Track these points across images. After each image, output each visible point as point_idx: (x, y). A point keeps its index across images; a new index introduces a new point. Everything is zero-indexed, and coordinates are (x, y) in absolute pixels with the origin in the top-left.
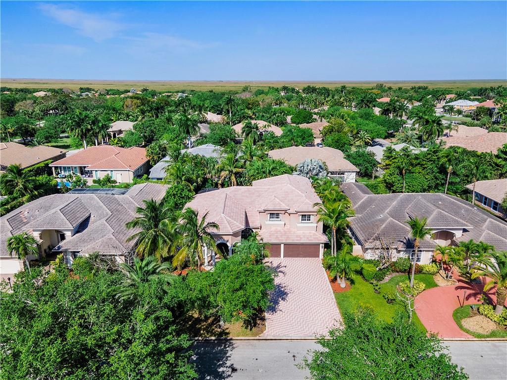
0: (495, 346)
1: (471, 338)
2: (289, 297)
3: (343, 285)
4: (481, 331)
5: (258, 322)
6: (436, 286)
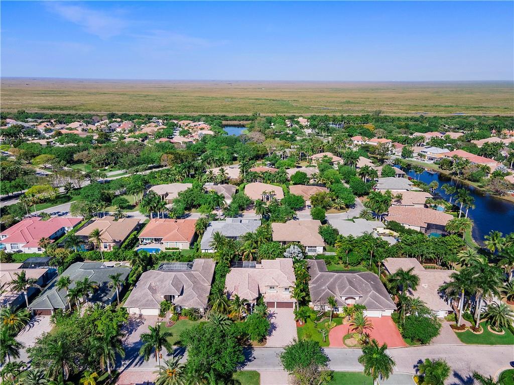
0: (353, 350)
1: (346, 347)
2: (277, 329)
3: (301, 324)
4: (351, 345)
5: (264, 340)
6: (342, 324)
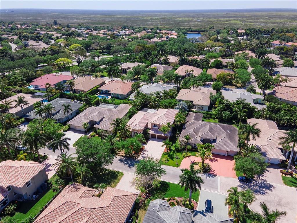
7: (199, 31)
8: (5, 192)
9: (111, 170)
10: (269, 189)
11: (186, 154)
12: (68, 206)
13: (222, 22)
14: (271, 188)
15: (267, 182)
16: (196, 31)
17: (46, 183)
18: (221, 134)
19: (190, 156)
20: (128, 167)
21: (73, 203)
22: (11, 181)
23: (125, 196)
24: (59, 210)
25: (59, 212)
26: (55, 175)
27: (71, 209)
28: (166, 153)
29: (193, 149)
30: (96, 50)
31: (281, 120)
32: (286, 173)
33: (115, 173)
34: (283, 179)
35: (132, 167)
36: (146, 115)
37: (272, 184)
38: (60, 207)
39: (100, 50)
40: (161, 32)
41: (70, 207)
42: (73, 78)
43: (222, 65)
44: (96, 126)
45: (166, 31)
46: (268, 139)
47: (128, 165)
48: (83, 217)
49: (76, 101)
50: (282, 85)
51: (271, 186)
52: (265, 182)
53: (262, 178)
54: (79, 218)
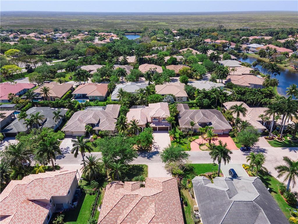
1: (201, 151)
4: (204, 149)
6: (199, 138)
7: (135, 33)
8: (48, 205)
9: (133, 165)
10: (265, 152)
11: (191, 139)
12: (127, 200)
13: (150, 24)
14: (265, 151)
15: (260, 148)
16: (132, 32)
17: (80, 189)
18: (212, 117)
19: (195, 139)
20: (148, 159)
21: (131, 196)
22: (51, 192)
23: (169, 181)
24: (120, 205)
25: (121, 207)
26: (82, 181)
27: (131, 201)
28: (173, 141)
29: (195, 134)
30: (38, 55)
31: (248, 100)
32: (269, 138)
33: (139, 166)
34: (269, 143)
35: (151, 158)
36: (142, 111)
37: (264, 148)
38: (119, 203)
39: (44, 55)
40: (99, 34)
41: (129, 200)
42: (34, 86)
43: (177, 62)
44: (96, 128)
45: (104, 33)
46: (249, 115)
47: (146, 158)
48: (149, 204)
49: (53, 109)
50: (231, 74)
51: (265, 150)
52: (259, 148)
53: (256, 146)
54: (145, 206)
